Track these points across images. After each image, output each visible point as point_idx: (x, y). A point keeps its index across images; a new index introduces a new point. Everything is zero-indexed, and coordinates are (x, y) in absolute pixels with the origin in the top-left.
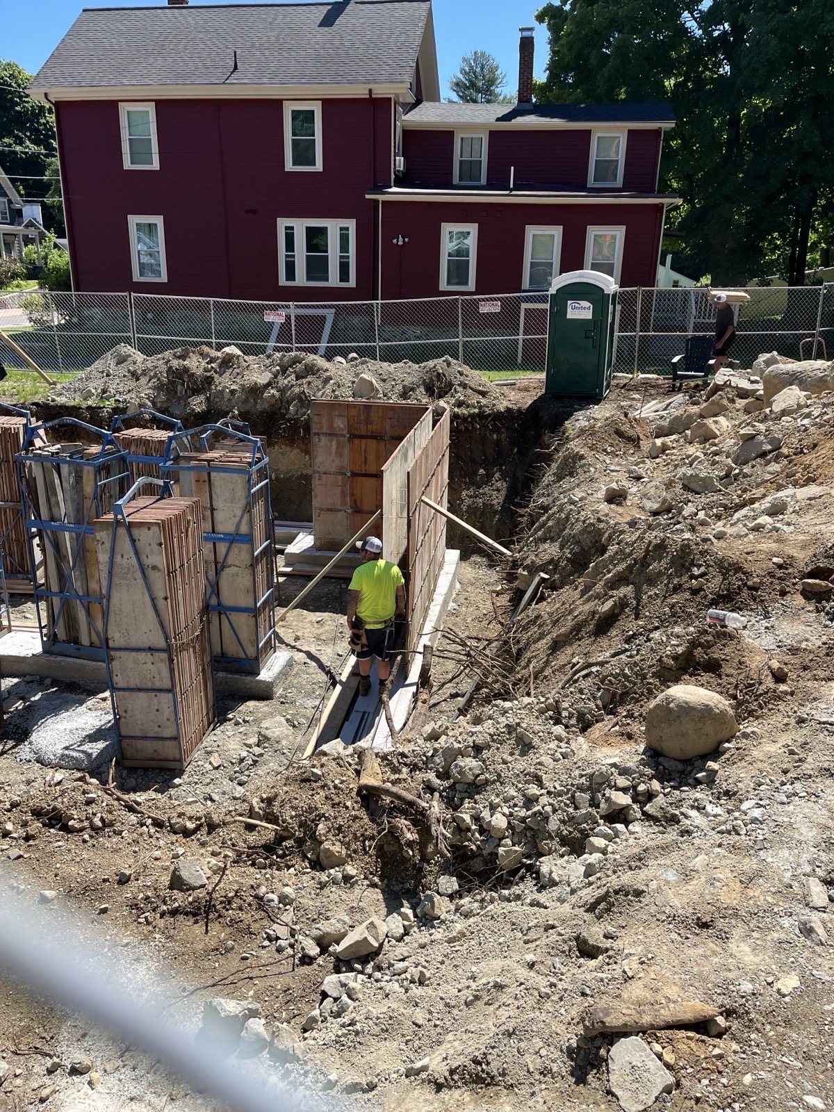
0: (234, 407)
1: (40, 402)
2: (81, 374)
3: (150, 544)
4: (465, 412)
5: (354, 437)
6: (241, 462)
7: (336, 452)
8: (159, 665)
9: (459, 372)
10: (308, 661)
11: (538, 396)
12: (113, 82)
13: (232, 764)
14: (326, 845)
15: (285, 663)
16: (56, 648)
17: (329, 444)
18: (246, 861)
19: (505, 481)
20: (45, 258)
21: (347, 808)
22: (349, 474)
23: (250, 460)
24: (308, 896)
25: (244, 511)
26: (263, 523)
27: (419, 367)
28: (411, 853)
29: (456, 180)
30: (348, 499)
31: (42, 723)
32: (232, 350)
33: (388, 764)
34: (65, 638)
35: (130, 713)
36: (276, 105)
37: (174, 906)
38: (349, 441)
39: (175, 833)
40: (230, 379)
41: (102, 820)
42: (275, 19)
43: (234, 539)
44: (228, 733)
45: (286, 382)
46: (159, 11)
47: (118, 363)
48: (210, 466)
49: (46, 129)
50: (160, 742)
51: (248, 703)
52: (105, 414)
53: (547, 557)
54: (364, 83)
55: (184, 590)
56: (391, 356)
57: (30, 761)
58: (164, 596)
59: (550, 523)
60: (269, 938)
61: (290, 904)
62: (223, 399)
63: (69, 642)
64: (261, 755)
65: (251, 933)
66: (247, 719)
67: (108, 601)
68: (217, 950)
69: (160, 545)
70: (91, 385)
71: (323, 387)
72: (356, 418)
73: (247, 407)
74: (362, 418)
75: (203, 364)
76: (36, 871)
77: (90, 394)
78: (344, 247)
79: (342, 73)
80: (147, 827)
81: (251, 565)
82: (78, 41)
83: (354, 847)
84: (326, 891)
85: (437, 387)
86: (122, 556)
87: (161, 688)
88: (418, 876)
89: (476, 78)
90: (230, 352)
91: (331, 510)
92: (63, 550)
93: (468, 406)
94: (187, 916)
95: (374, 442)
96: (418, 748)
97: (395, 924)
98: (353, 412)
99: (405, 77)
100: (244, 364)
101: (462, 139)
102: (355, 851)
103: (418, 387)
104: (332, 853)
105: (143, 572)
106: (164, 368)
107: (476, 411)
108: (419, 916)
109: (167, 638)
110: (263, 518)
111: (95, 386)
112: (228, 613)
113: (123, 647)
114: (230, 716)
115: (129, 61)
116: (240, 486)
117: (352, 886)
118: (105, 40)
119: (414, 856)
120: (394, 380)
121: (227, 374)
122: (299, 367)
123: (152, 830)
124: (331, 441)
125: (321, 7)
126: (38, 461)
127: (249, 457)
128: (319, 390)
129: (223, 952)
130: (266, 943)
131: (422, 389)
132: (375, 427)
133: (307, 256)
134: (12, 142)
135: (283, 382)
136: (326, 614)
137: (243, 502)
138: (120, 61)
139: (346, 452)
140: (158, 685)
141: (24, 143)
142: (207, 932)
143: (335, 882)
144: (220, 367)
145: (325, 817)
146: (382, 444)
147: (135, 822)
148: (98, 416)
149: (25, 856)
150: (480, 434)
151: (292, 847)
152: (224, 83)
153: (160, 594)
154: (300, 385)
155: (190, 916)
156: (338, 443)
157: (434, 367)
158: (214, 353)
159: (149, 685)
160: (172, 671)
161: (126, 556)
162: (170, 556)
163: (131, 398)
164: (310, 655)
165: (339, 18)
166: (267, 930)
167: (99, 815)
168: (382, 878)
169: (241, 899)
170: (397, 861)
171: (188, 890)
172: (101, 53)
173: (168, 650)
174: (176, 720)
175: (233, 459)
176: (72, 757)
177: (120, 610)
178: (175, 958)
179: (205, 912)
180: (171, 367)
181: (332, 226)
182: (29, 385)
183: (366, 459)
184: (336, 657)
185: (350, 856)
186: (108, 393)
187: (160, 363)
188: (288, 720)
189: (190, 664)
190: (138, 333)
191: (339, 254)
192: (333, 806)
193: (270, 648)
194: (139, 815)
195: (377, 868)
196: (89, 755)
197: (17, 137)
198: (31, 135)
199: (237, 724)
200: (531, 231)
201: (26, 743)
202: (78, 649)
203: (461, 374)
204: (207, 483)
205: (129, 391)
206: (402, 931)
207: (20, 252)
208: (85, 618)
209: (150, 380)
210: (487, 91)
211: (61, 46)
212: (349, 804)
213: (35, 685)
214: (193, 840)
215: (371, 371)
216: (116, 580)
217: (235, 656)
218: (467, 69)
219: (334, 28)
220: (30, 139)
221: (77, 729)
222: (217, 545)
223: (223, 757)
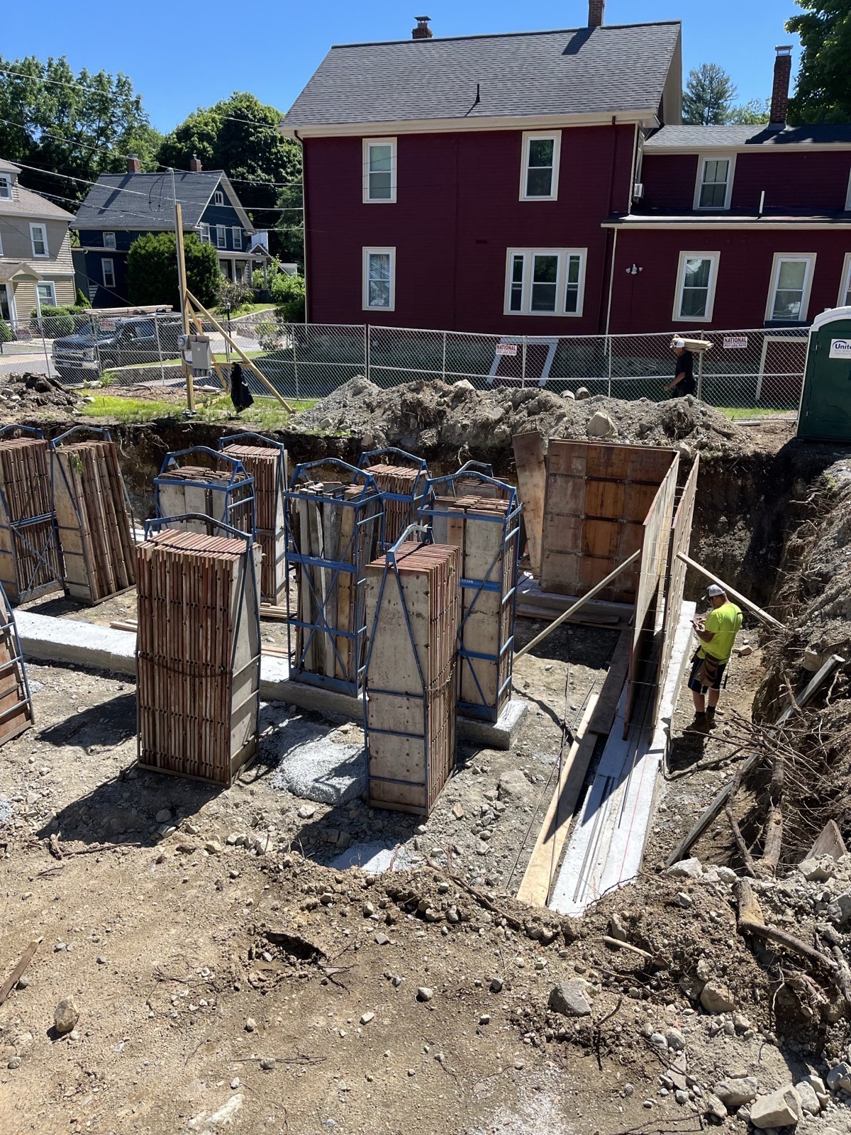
0: (464, 442)
1: (282, 430)
2: (319, 402)
3: (417, 592)
4: (708, 455)
5: (591, 479)
6: (496, 509)
7: (572, 494)
8: (413, 710)
9: (702, 412)
10: (541, 711)
11: (789, 439)
12: (359, 119)
13: (474, 815)
14: (710, 986)
15: (520, 713)
16: (304, 676)
17: (564, 485)
18: (616, 986)
19: (749, 530)
20: (270, 282)
21: (730, 947)
22: (583, 517)
23: (506, 508)
24: (698, 1042)
25: (496, 559)
26: (510, 571)
27: (659, 406)
28: (811, 1012)
29: (696, 205)
30: (580, 543)
31: (292, 751)
32: (464, 384)
33: (767, 902)
34: (311, 668)
35: (381, 754)
36: (515, 136)
37: (560, 1031)
38: (586, 484)
39: (532, 938)
40: (462, 413)
41: (458, 912)
42: (518, 49)
43: (483, 585)
44: (467, 782)
45: (517, 417)
46: (405, 45)
47: (354, 395)
48: (467, 513)
49: (277, 159)
50: (408, 787)
51: (484, 751)
52: (341, 444)
53: (840, 637)
54: (608, 111)
55: (441, 637)
56: (625, 392)
57: (282, 789)
58: (425, 643)
59: (841, 598)
60: (666, 1085)
61: (681, 1049)
62: (454, 433)
63: (313, 671)
64: (503, 810)
65: (645, 1076)
66: (485, 768)
67: (372, 643)
68: (617, 1091)
69: (427, 593)
70: (329, 415)
71: (556, 425)
72: (596, 460)
73: (477, 443)
74: (602, 460)
75: (436, 397)
76: (405, 961)
77: (327, 425)
78: (573, 276)
79: (585, 101)
80: (503, 927)
81: (498, 613)
82: (327, 78)
83: (742, 993)
84: (718, 1040)
85: (677, 427)
86: (389, 601)
87: (413, 733)
88: (821, 1039)
89: (704, 90)
90: (463, 386)
91: (560, 552)
92: (317, 583)
93: (711, 449)
94: (576, 1045)
95: (611, 487)
96: (802, 888)
97: (806, 1094)
98: (593, 454)
99: (652, 102)
100: (476, 398)
101: (707, 162)
102: (744, 999)
103: (656, 426)
104: (718, 997)
105: (408, 619)
106: (398, 401)
107: (720, 454)
108: (832, 1087)
109: (424, 686)
110: (511, 565)
111: (332, 416)
112: (470, 658)
113: (381, 689)
114: (468, 764)
115: (374, 96)
116: (495, 534)
117: (746, 1038)
118: (352, 77)
119: (814, 1015)
120: (631, 418)
121: (459, 409)
122: (532, 402)
123: (509, 932)
124: (567, 482)
125: (565, 35)
126: (304, 498)
127: (504, 505)
128: (552, 427)
129: (624, 1095)
130: (664, 1091)
131: (661, 429)
132: (615, 470)
133: (534, 285)
134: (245, 171)
135: (515, 417)
136: (555, 661)
137: (496, 549)
138: (366, 97)
139: (582, 494)
140: (411, 729)
141: (256, 171)
142: (601, 1068)
143: (727, 1032)
144: (452, 401)
145: (705, 953)
146: (622, 488)
147: (490, 920)
148: (334, 446)
149: (392, 942)
150: (723, 478)
151: (668, 979)
152: (466, 116)
153: (422, 641)
154: (532, 421)
155: (580, 1047)
156: (575, 485)
157: (675, 406)
158: (447, 387)
159: (402, 729)
160: (426, 717)
161: (392, 602)
162: (434, 605)
163: (366, 430)
164: (542, 705)
165: (584, 45)
166: (662, 1076)
167: (454, 907)
168: (778, 1034)
169: (628, 1034)
170: (794, 1017)
171: (572, 1015)
172: (348, 90)
173: (424, 696)
174: (425, 766)
175: (488, 506)
176: (322, 790)
177: (382, 653)
178: (576, 1094)
179: (595, 1044)
180: (405, 400)
181: (563, 255)
182: (269, 412)
183: (602, 502)
184: (570, 710)
185: (738, 1003)
186: (345, 424)
187: (395, 395)
188: (525, 774)
189: (440, 709)
190: (371, 364)
191: (567, 283)
192: (713, 941)
193: (507, 695)
194: (493, 913)
195: (771, 1022)
196: (338, 790)
197: (250, 167)
198: (263, 164)
199: (475, 773)
200: (780, 259)
201: (278, 770)
202: (323, 680)
203: (704, 414)
204: (462, 529)
205: (364, 423)
206: (818, 1105)
207: (249, 277)
208: (332, 650)
209: (384, 412)
210: (715, 104)
211: (311, 83)
212: (731, 942)
213: (281, 711)
214: (551, 950)
215: (606, 408)
216: (381, 624)
217: (473, 701)
218: (694, 83)
219: (579, 55)
220: (261, 169)
221: (324, 761)
222: (466, 590)
223: (465, 807)
